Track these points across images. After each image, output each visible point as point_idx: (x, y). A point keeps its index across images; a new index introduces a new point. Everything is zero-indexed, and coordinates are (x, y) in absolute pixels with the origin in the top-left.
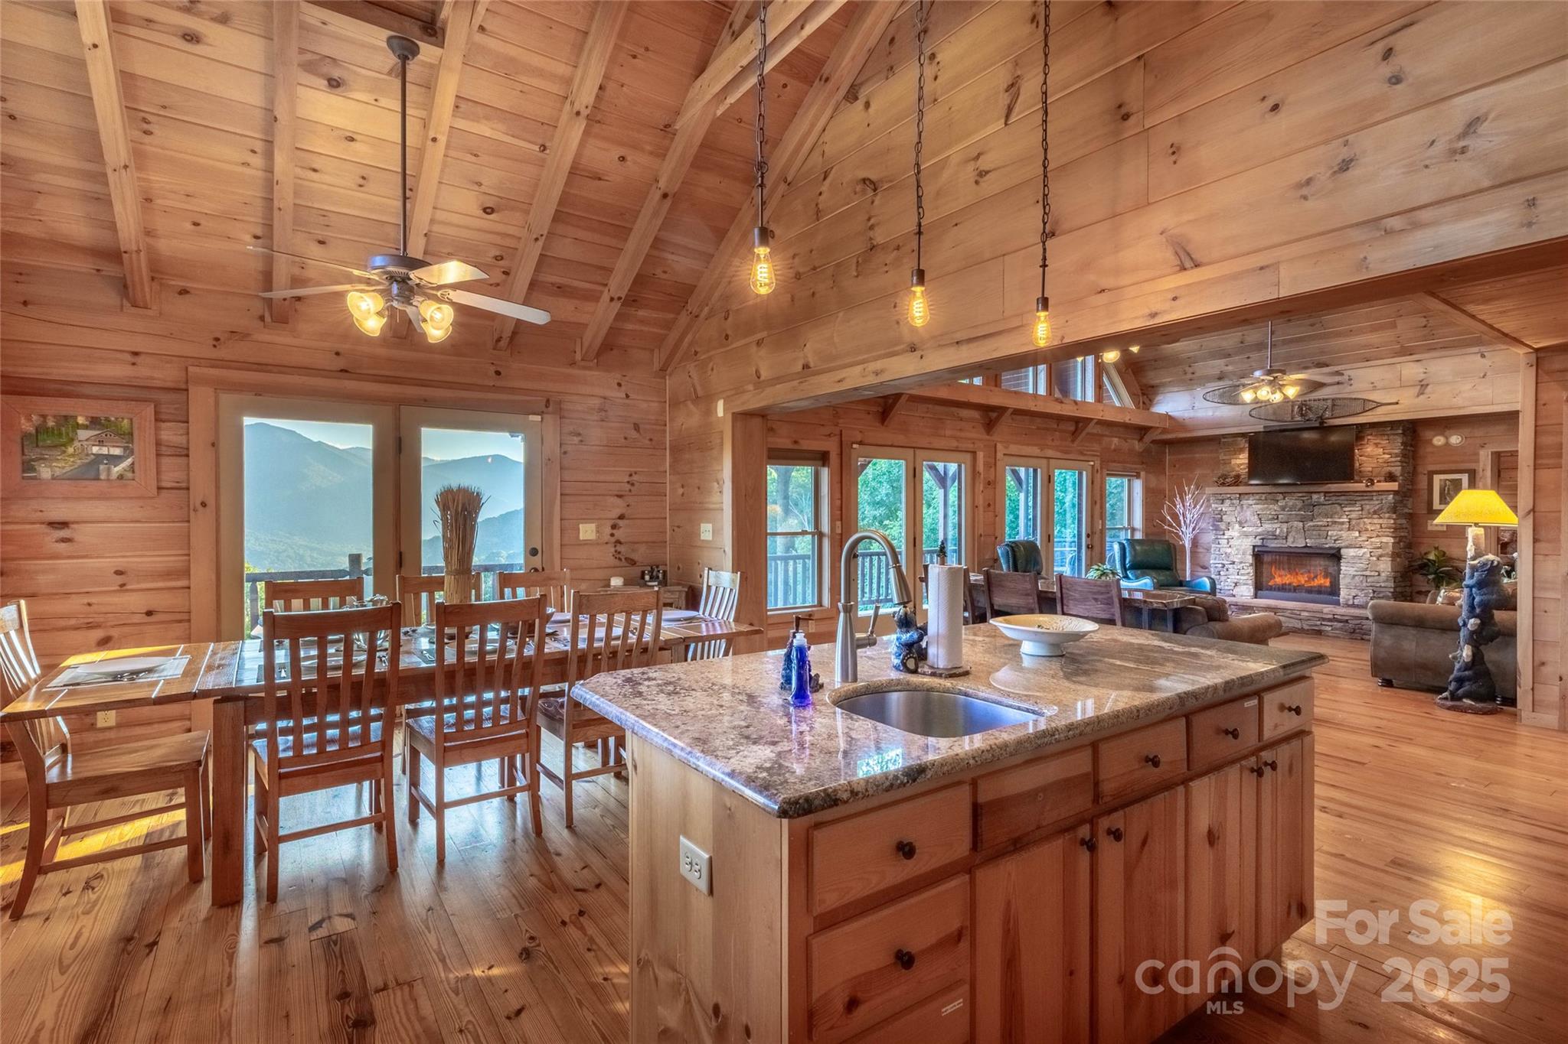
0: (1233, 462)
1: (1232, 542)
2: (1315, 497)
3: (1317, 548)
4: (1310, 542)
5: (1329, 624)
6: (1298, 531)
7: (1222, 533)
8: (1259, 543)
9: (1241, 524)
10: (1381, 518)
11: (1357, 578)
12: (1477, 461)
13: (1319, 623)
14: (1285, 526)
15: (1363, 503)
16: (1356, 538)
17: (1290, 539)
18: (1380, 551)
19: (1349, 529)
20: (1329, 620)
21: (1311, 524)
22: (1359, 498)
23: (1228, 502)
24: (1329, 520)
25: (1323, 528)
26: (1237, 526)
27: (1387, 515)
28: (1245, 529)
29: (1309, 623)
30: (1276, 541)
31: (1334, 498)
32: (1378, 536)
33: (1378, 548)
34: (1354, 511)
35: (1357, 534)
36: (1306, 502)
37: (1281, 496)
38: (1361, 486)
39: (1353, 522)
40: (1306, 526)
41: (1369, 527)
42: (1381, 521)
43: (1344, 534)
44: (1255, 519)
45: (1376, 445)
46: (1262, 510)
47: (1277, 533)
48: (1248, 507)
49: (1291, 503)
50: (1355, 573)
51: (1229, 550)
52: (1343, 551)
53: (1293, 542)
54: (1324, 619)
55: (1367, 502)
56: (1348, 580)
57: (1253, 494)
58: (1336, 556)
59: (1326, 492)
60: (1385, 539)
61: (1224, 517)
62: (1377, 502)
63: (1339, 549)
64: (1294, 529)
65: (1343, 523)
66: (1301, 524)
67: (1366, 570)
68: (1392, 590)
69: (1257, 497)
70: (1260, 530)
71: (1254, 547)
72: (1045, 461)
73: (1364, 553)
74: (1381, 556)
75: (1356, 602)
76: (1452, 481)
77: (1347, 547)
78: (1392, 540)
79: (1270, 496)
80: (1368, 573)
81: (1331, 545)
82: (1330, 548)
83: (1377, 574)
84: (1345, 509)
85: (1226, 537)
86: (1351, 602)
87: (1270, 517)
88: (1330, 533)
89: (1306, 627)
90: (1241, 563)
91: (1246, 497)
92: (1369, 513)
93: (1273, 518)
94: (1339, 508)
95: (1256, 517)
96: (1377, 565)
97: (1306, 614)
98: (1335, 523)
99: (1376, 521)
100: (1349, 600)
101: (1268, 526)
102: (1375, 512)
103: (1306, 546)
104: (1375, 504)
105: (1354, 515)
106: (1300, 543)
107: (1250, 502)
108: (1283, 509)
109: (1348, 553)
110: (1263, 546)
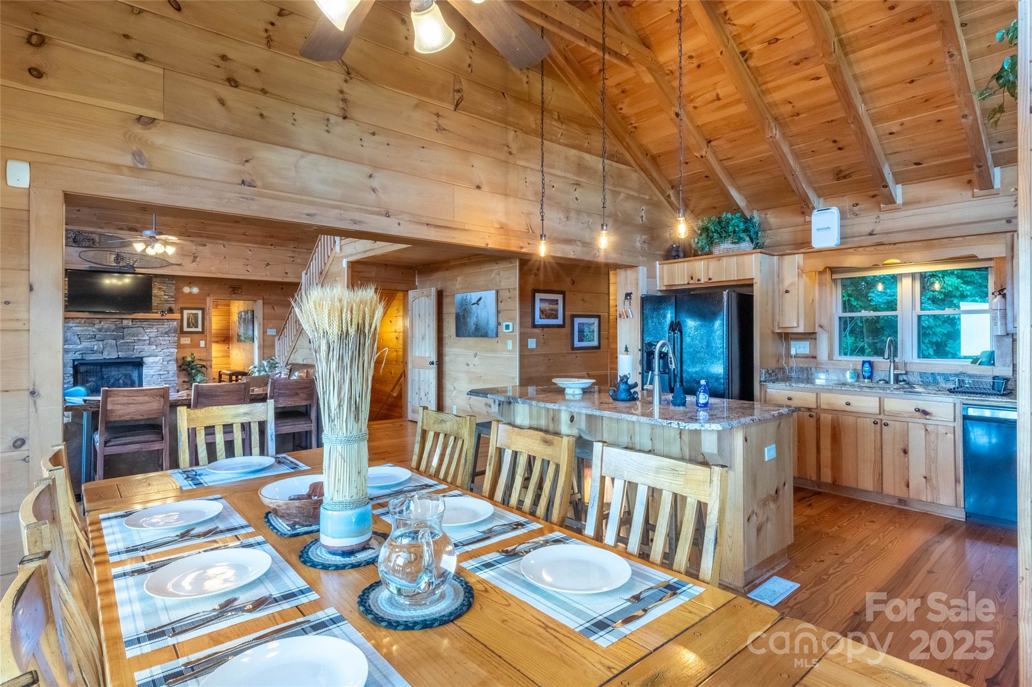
2: (125, 322)
3: (126, 358)
4: (121, 354)
6: (111, 346)
8: (79, 357)
11: (154, 376)
12: (205, 303)
14: (101, 343)
15: (158, 326)
16: (154, 350)
17: (105, 353)
18: (169, 358)
19: (149, 344)
21: (122, 341)
22: (156, 323)
24: (135, 338)
25: (131, 344)
27: (173, 335)
28: (65, 347)
30: (94, 355)
31: (139, 323)
32: (167, 348)
33: (168, 356)
34: (152, 332)
35: (155, 347)
36: (118, 326)
37: (98, 321)
38: (158, 316)
39: (152, 340)
40: (118, 343)
41: (162, 342)
42: (170, 338)
43: (146, 348)
44: (76, 339)
45: (160, 289)
46: (82, 331)
47: (95, 349)
49: (106, 327)
50: (155, 373)
52: (145, 360)
53: (108, 355)
55: (161, 326)
56: (149, 379)
57: (74, 318)
58: (139, 363)
59: (132, 319)
60: (172, 350)
63: (142, 358)
64: (109, 345)
65: (145, 340)
66: (114, 342)
67: (160, 370)
68: (177, 382)
69: (77, 321)
70: (79, 347)
71: (74, 361)
73: (159, 360)
74: (169, 361)
76: (193, 314)
77: (148, 356)
78: (176, 350)
79: (88, 321)
80: (161, 372)
81: (138, 355)
82: (136, 358)
83: (166, 372)
84: (146, 331)
87: (88, 336)
88: (136, 347)
91: (67, 320)
92: (162, 333)
93: (92, 338)
94: (142, 329)
95: (76, 337)
96: (168, 367)
98: (139, 340)
99: (167, 338)
101: (86, 344)
102: (166, 333)
103: (118, 358)
104: (166, 326)
105: (152, 335)
106: (114, 355)
107: (71, 325)
108: (100, 330)
109: (148, 360)
110: (83, 359)
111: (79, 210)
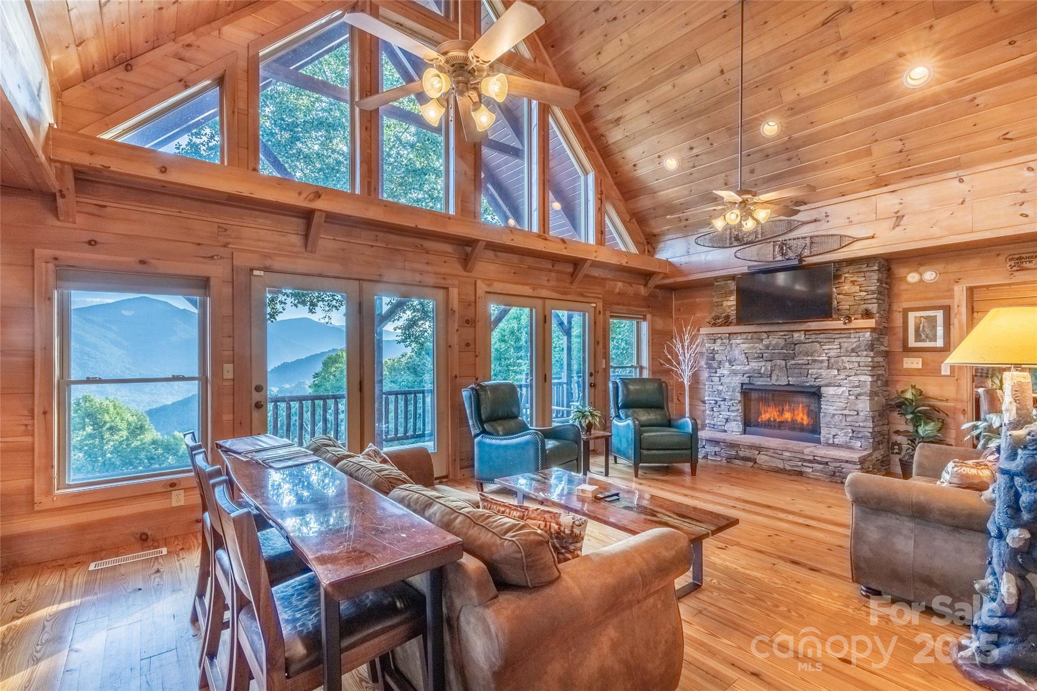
0: (725, 304)
1: (723, 380)
2: (796, 335)
3: (798, 386)
4: (792, 380)
5: (810, 465)
6: (781, 369)
7: (714, 371)
8: (746, 381)
9: (730, 362)
10: (859, 356)
11: (836, 417)
12: (952, 297)
13: (800, 463)
14: (769, 364)
15: (841, 340)
16: (835, 376)
17: (774, 377)
18: (858, 390)
19: (828, 368)
20: (810, 461)
21: (793, 362)
22: (838, 336)
23: (719, 342)
24: (809, 358)
25: (804, 367)
26: (727, 364)
27: (865, 353)
28: (733, 368)
29: (791, 463)
30: (762, 379)
31: (814, 336)
32: (856, 374)
33: (858, 386)
34: (832, 349)
35: (836, 372)
36: (788, 341)
37: (765, 336)
38: (841, 324)
39: (832, 360)
40: (789, 364)
41: (847, 365)
42: (858, 359)
43: (824, 372)
44: (742, 358)
45: (853, 282)
46: (749, 348)
47: (762, 371)
48: (736, 347)
49: (774, 343)
50: (835, 412)
51: (720, 388)
52: (823, 390)
53: (777, 380)
54: (805, 461)
55: (845, 340)
56: (828, 419)
57: (741, 333)
58: (816, 394)
59: (806, 331)
60: (863, 378)
61: (716, 356)
62: (855, 340)
63: (819, 387)
64: (777, 367)
65: (822, 362)
66: (783, 363)
67: (845, 409)
68: (871, 430)
69: (744, 336)
70: (747, 368)
71: (742, 384)
72: (540, 302)
73: (843, 392)
74: (859, 395)
75: (836, 441)
76: (926, 318)
77: (826, 386)
78: (870, 379)
79: (755, 336)
80: (846, 412)
81: (812, 383)
82: (811, 386)
83: (855, 413)
84: (824, 347)
85: (718, 375)
86: (831, 442)
87: (756, 355)
88: (810, 371)
89: (788, 468)
90: (731, 400)
91: (735, 336)
92: (847, 351)
93: (759, 357)
94: (818, 345)
95: (744, 355)
96: (856, 405)
97: (787, 454)
98: (815, 361)
99: (854, 359)
100: (829, 439)
101: (754, 365)
102: (853, 350)
103: (789, 385)
104: (851, 342)
105: (832, 353)
106: (783, 381)
107: (738, 341)
108: (767, 347)
109: (828, 391)
110: (750, 384)
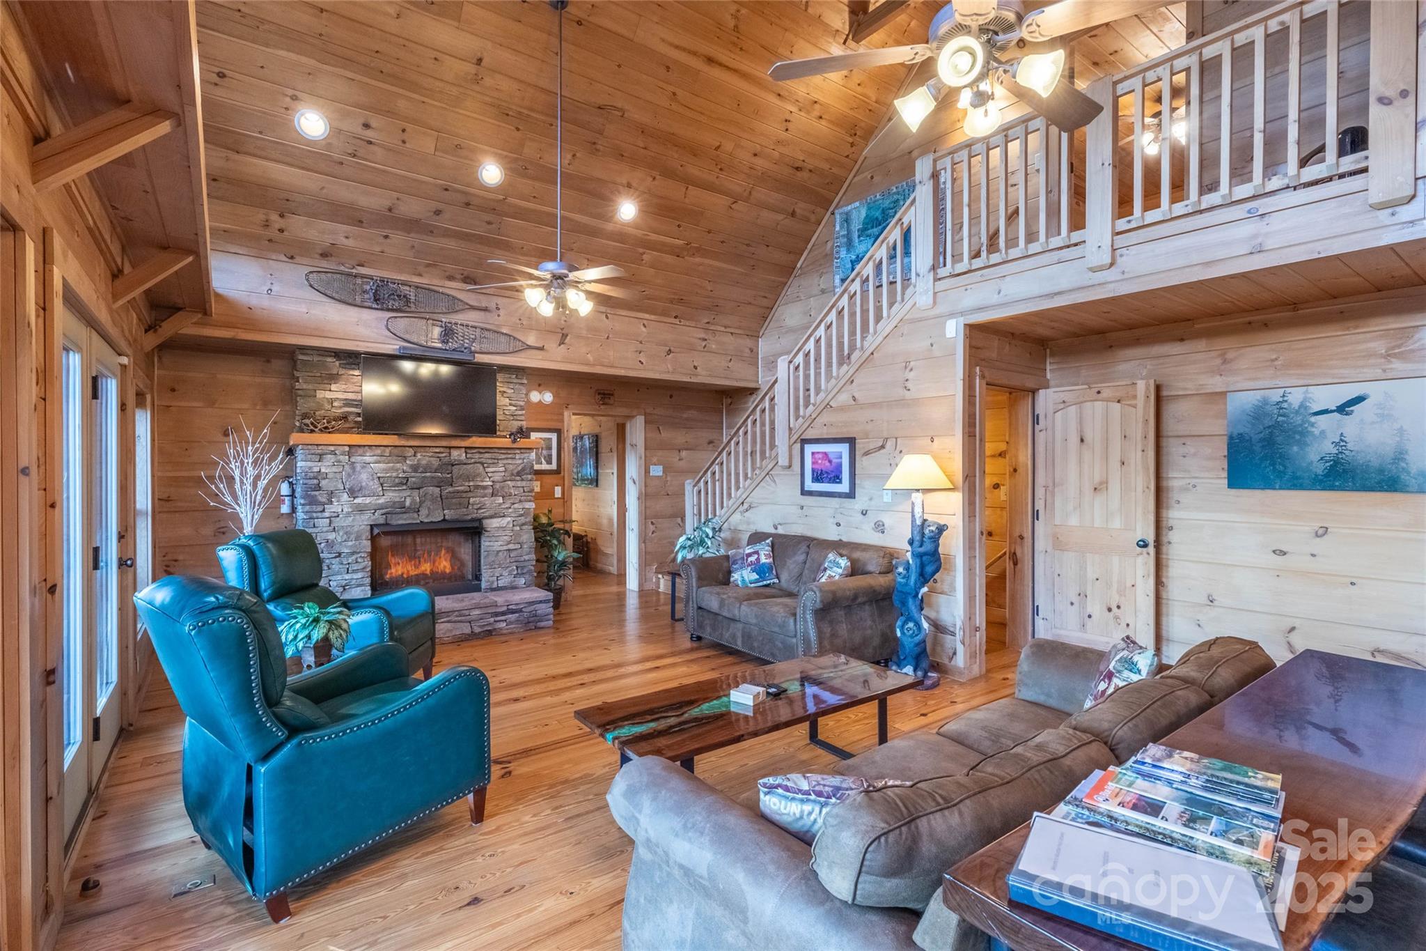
0: (321, 394)
1: (337, 523)
2: (455, 453)
3: (457, 521)
4: (449, 514)
5: (503, 618)
6: (433, 500)
7: (320, 508)
8: (382, 521)
9: (353, 493)
10: (522, 480)
11: (500, 554)
12: (562, 421)
13: (492, 620)
14: (416, 493)
15: (505, 462)
16: (500, 504)
17: (424, 512)
18: (523, 520)
19: (492, 495)
20: (503, 614)
21: (451, 489)
22: (503, 456)
23: (330, 459)
24: (471, 484)
25: (464, 495)
26: (345, 497)
27: (530, 477)
28: (358, 501)
29: (482, 623)
30: (405, 516)
31: (477, 456)
32: (520, 501)
33: (521, 515)
34: (496, 472)
35: (500, 500)
36: (444, 461)
37: (411, 452)
38: (506, 442)
39: (497, 486)
40: (444, 493)
41: (512, 491)
42: (524, 484)
43: (487, 501)
44: (375, 485)
46: (386, 471)
47: (408, 503)
48: (363, 467)
49: (424, 462)
50: (502, 548)
51: (331, 536)
52: (486, 523)
53: (428, 516)
54: (497, 614)
55: (510, 461)
56: (491, 558)
57: (370, 446)
58: (473, 531)
59: (466, 448)
60: (527, 505)
61: (323, 483)
62: (520, 461)
63: (480, 520)
64: (429, 497)
65: (485, 488)
66: (437, 491)
67: (509, 543)
68: (534, 563)
69: (378, 451)
70: (382, 501)
71: (372, 527)
73: (508, 523)
74: (523, 524)
75: (501, 583)
77: (491, 517)
79: (396, 451)
80: (511, 546)
81: (474, 516)
82: (472, 520)
83: (518, 546)
84: (488, 470)
85: (327, 514)
86: (495, 585)
87: (397, 480)
88: (472, 500)
90: (353, 553)
91: (360, 451)
92: (512, 475)
93: (402, 484)
94: (481, 467)
95: (376, 481)
96: (521, 536)
97: (477, 612)
98: (477, 487)
99: (519, 484)
100: (493, 582)
101: (393, 495)
102: (519, 474)
103: (444, 520)
105: (497, 477)
106: (437, 517)
107: (367, 459)
108: (415, 468)
109: (492, 524)
110: (387, 524)
111: (386, 237)
